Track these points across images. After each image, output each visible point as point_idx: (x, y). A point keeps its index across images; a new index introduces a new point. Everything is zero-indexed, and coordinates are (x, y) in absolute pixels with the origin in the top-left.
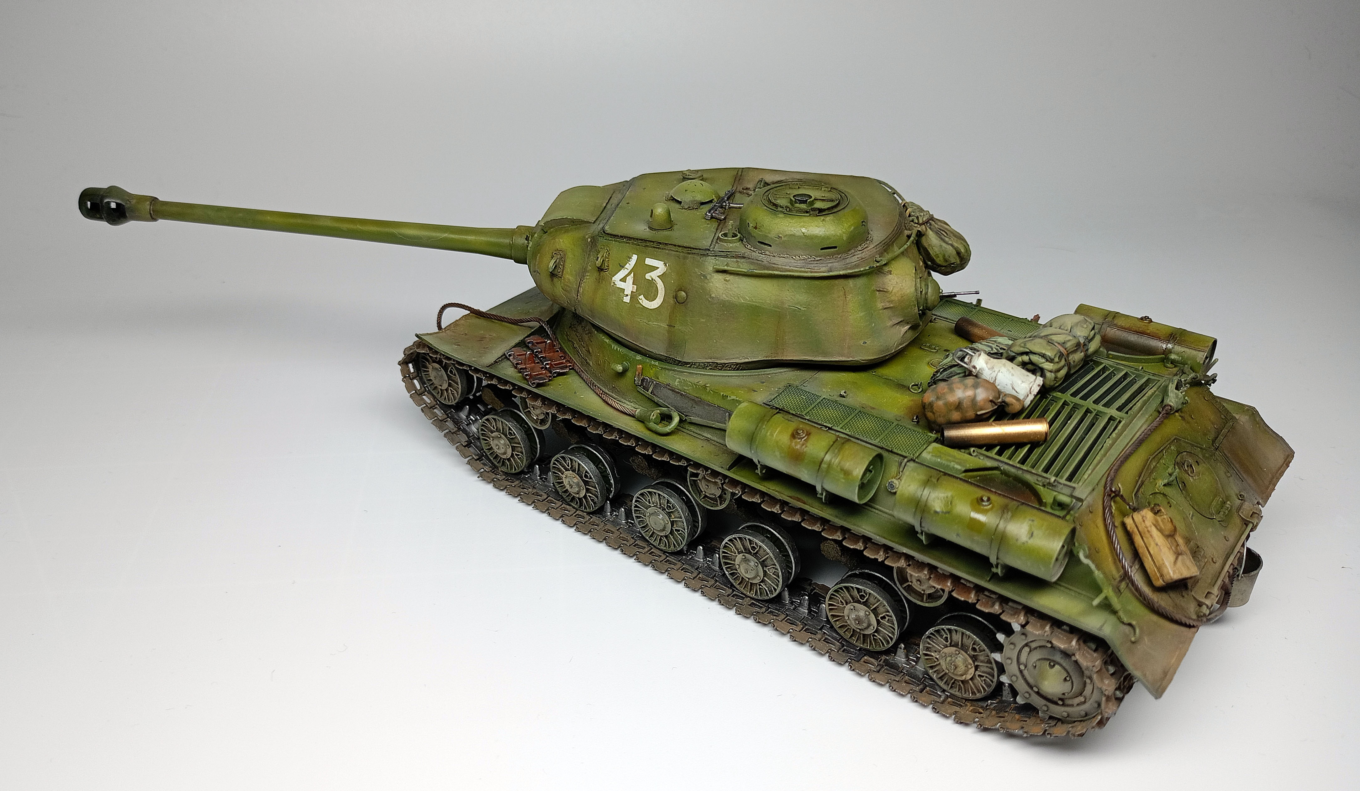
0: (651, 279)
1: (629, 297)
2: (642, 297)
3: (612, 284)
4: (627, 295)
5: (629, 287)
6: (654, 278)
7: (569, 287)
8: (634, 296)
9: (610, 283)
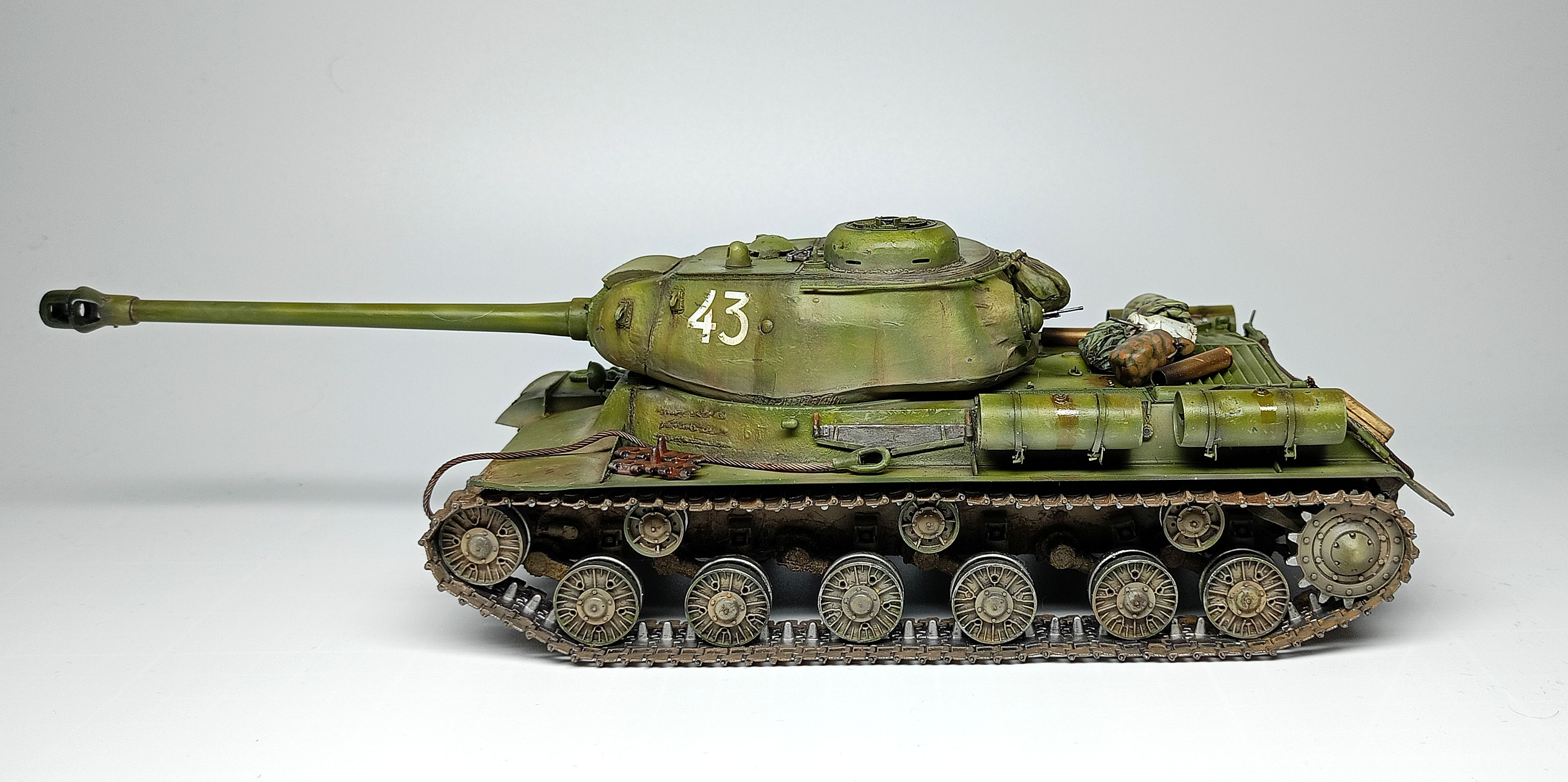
0: (732, 313)
1: (708, 337)
2: (723, 334)
3: (689, 326)
4: (706, 335)
5: (707, 326)
6: (735, 312)
7: (638, 337)
8: (713, 335)
9: (686, 326)
